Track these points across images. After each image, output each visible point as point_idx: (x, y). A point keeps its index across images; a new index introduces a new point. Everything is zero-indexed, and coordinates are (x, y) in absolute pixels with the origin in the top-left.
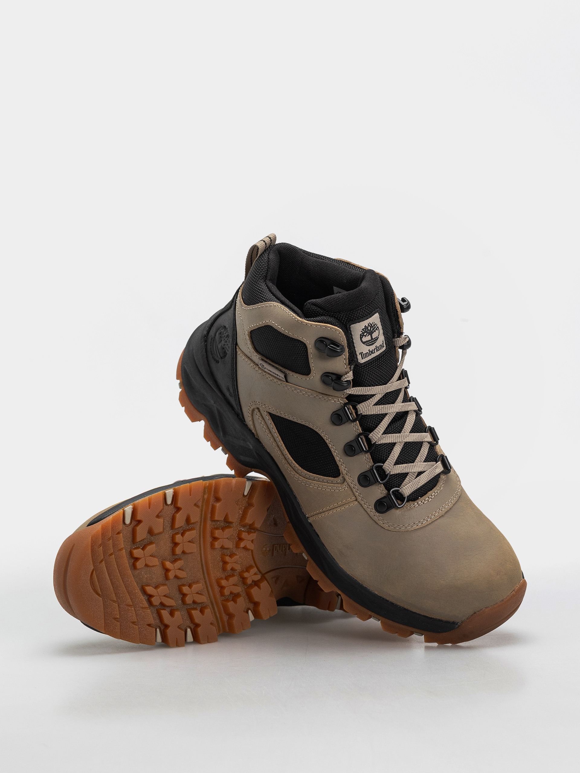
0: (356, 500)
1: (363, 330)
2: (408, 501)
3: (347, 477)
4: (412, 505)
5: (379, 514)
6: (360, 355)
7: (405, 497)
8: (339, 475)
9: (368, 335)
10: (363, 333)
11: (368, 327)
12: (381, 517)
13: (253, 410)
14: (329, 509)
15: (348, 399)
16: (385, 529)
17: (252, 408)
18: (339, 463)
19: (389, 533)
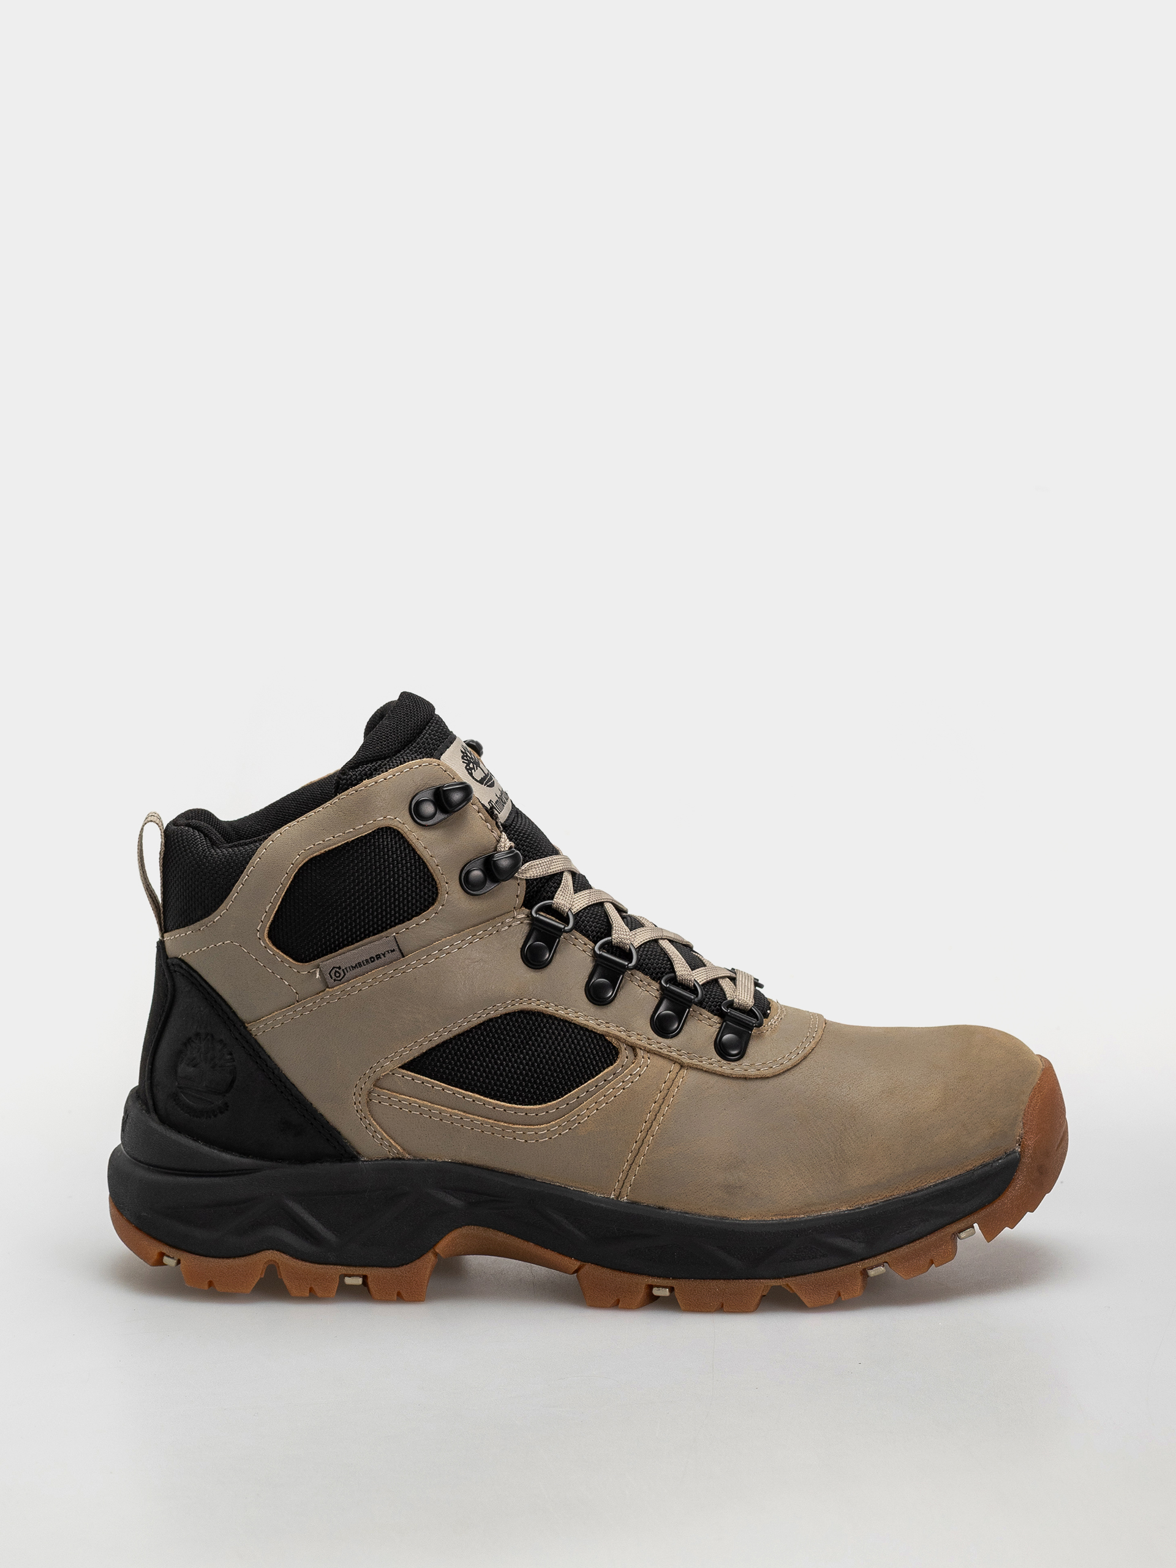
0: (683, 1066)
1: (463, 760)
3: (633, 1039)
5: (735, 1061)
7: (751, 1009)
8: (616, 1051)
9: (476, 768)
10: (468, 766)
11: (467, 753)
12: (745, 1062)
13: (369, 1101)
14: (649, 1126)
15: (528, 903)
16: (768, 1078)
17: (363, 1099)
18: (602, 1029)
19: (781, 1079)
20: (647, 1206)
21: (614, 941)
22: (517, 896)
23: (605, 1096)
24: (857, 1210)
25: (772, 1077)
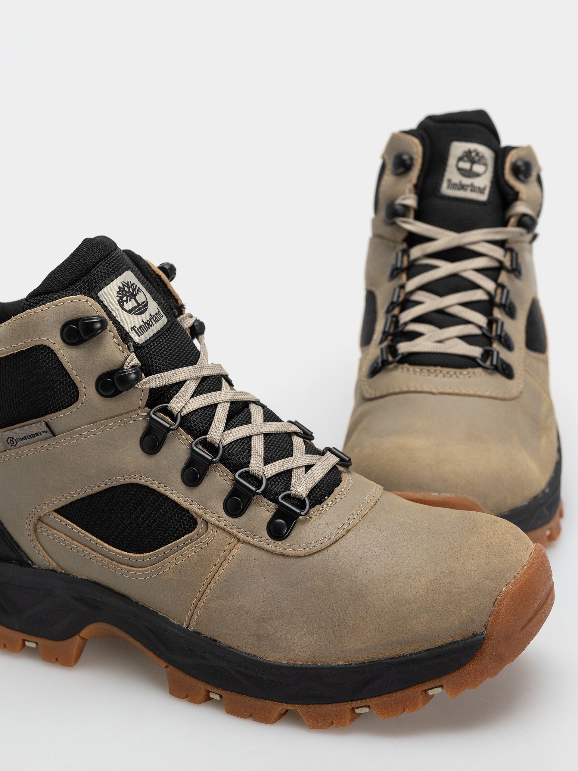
0: (239, 541)
1: (118, 293)
2: (312, 506)
3: (207, 517)
4: (321, 509)
5: (280, 542)
6: (132, 331)
7: (304, 499)
8: (195, 523)
9: (130, 300)
10: (121, 298)
11: (125, 288)
12: (286, 543)
13: (35, 530)
14: (208, 582)
15: (150, 404)
16: (300, 556)
17: (31, 527)
18: (186, 505)
19: (310, 558)
20: (206, 637)
21: (208, 440)
22: (141, 400)
23: (182, 555)
24: (349, 666)
25: (303, 556)
